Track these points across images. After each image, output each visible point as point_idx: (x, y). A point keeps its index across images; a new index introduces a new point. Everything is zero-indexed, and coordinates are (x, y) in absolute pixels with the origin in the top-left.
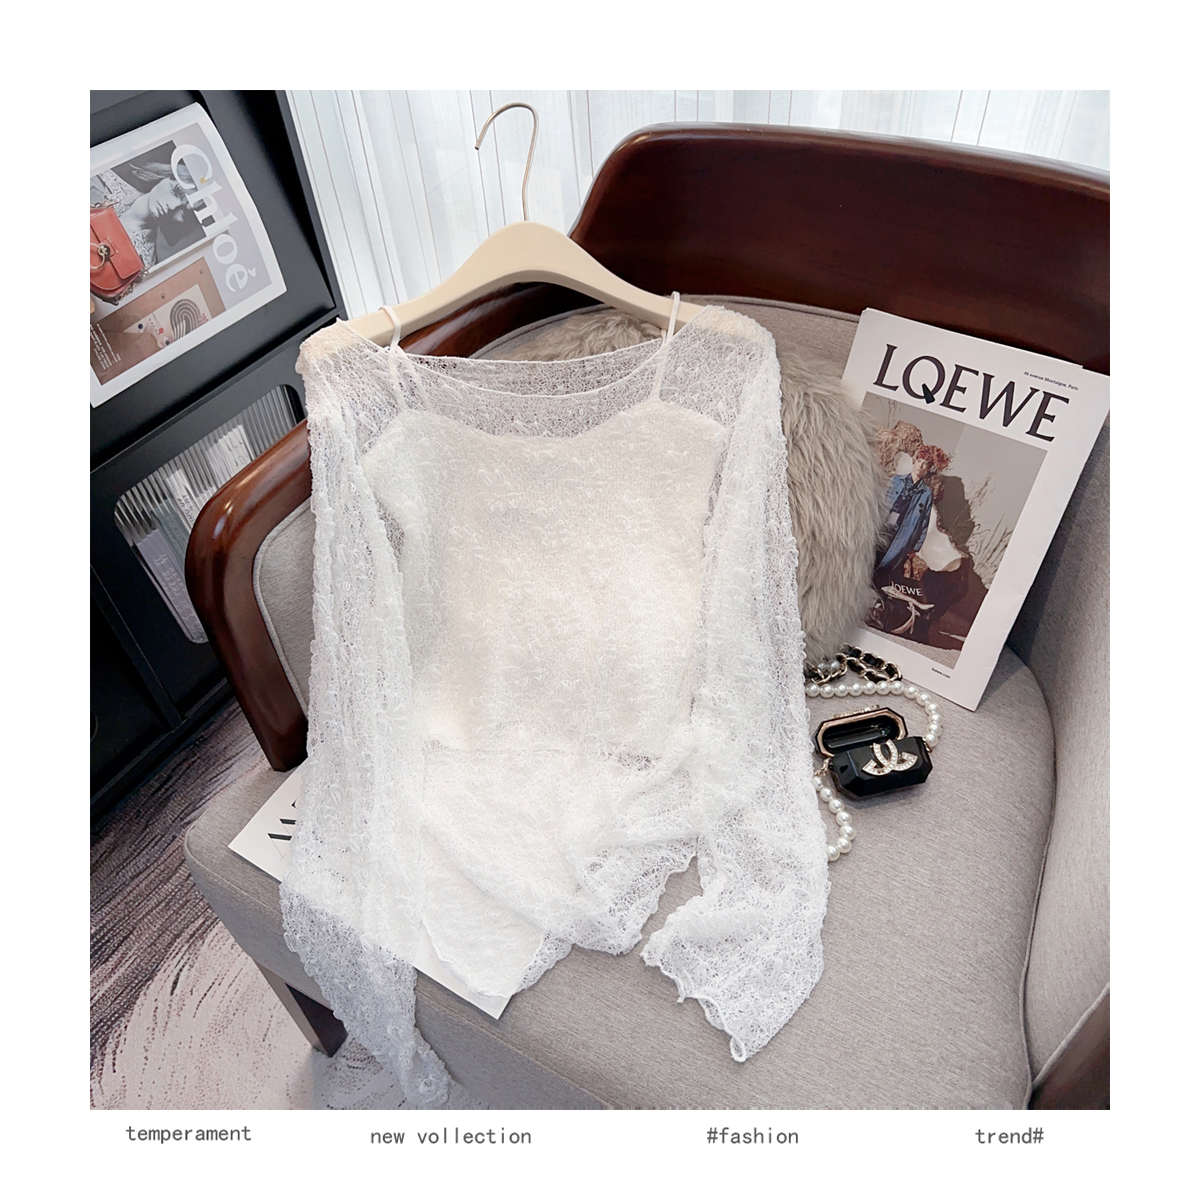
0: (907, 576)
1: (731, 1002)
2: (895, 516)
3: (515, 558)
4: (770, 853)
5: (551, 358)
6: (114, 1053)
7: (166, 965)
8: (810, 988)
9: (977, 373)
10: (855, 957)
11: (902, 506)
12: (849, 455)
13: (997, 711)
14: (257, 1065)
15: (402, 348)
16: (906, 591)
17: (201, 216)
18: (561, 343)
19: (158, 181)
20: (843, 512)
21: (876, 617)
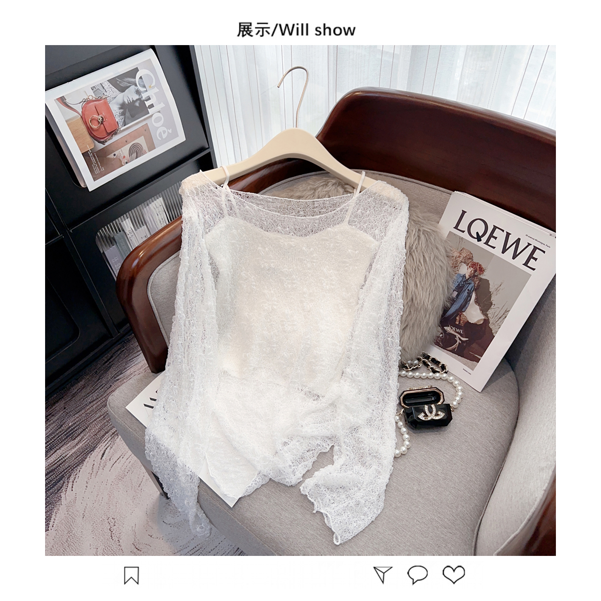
0: (457, 323)
1: (338, 517)
2: (456, 293)
3: (270, 291)
4: (367, 449)
5: (299, 197)
6: (73, 482)
7: (100, 445)
8: (375, 516)
9: (503, 231)
10: (399, 505)
11: (460, 289)
12: (436, 262)
13: (491, 394)
14: (134, 497)
15: (229, 186)
16: (455, 330)
17: (148, 104)
18: (305, 190)
19: (129, 87)
20: (428, 290)
21: (440, 341)
